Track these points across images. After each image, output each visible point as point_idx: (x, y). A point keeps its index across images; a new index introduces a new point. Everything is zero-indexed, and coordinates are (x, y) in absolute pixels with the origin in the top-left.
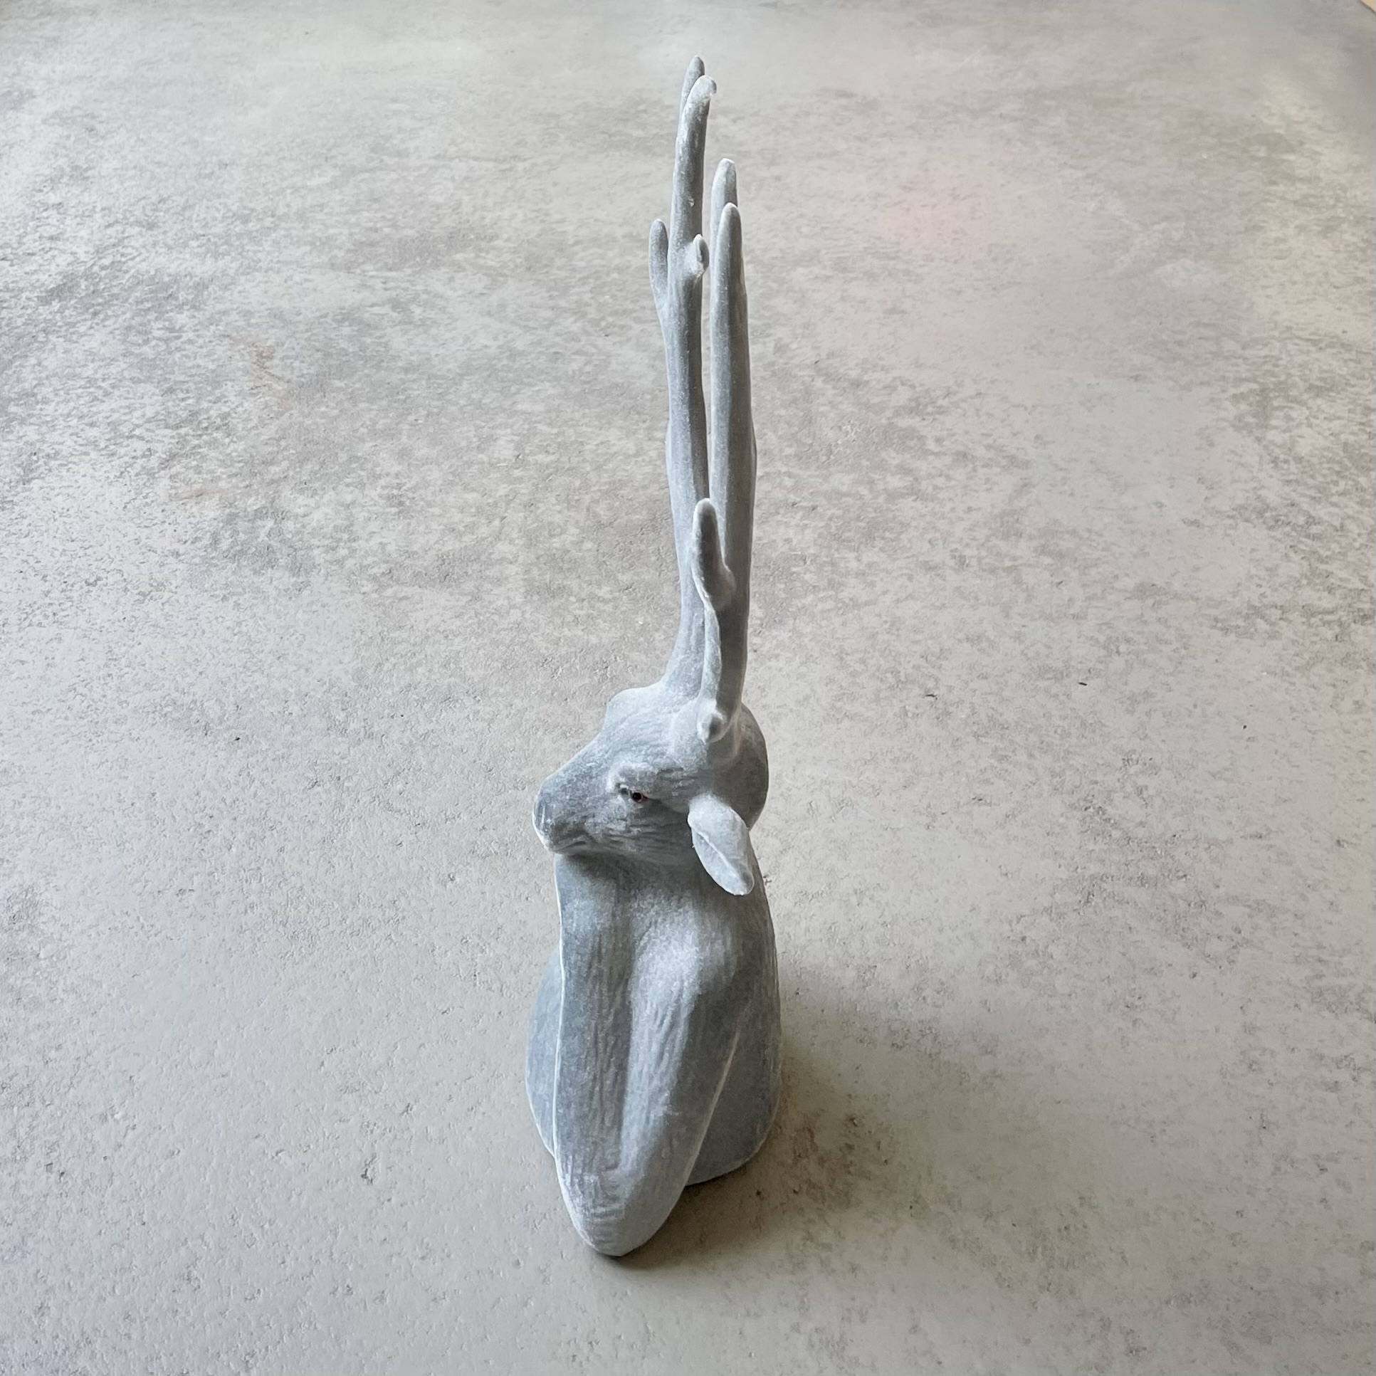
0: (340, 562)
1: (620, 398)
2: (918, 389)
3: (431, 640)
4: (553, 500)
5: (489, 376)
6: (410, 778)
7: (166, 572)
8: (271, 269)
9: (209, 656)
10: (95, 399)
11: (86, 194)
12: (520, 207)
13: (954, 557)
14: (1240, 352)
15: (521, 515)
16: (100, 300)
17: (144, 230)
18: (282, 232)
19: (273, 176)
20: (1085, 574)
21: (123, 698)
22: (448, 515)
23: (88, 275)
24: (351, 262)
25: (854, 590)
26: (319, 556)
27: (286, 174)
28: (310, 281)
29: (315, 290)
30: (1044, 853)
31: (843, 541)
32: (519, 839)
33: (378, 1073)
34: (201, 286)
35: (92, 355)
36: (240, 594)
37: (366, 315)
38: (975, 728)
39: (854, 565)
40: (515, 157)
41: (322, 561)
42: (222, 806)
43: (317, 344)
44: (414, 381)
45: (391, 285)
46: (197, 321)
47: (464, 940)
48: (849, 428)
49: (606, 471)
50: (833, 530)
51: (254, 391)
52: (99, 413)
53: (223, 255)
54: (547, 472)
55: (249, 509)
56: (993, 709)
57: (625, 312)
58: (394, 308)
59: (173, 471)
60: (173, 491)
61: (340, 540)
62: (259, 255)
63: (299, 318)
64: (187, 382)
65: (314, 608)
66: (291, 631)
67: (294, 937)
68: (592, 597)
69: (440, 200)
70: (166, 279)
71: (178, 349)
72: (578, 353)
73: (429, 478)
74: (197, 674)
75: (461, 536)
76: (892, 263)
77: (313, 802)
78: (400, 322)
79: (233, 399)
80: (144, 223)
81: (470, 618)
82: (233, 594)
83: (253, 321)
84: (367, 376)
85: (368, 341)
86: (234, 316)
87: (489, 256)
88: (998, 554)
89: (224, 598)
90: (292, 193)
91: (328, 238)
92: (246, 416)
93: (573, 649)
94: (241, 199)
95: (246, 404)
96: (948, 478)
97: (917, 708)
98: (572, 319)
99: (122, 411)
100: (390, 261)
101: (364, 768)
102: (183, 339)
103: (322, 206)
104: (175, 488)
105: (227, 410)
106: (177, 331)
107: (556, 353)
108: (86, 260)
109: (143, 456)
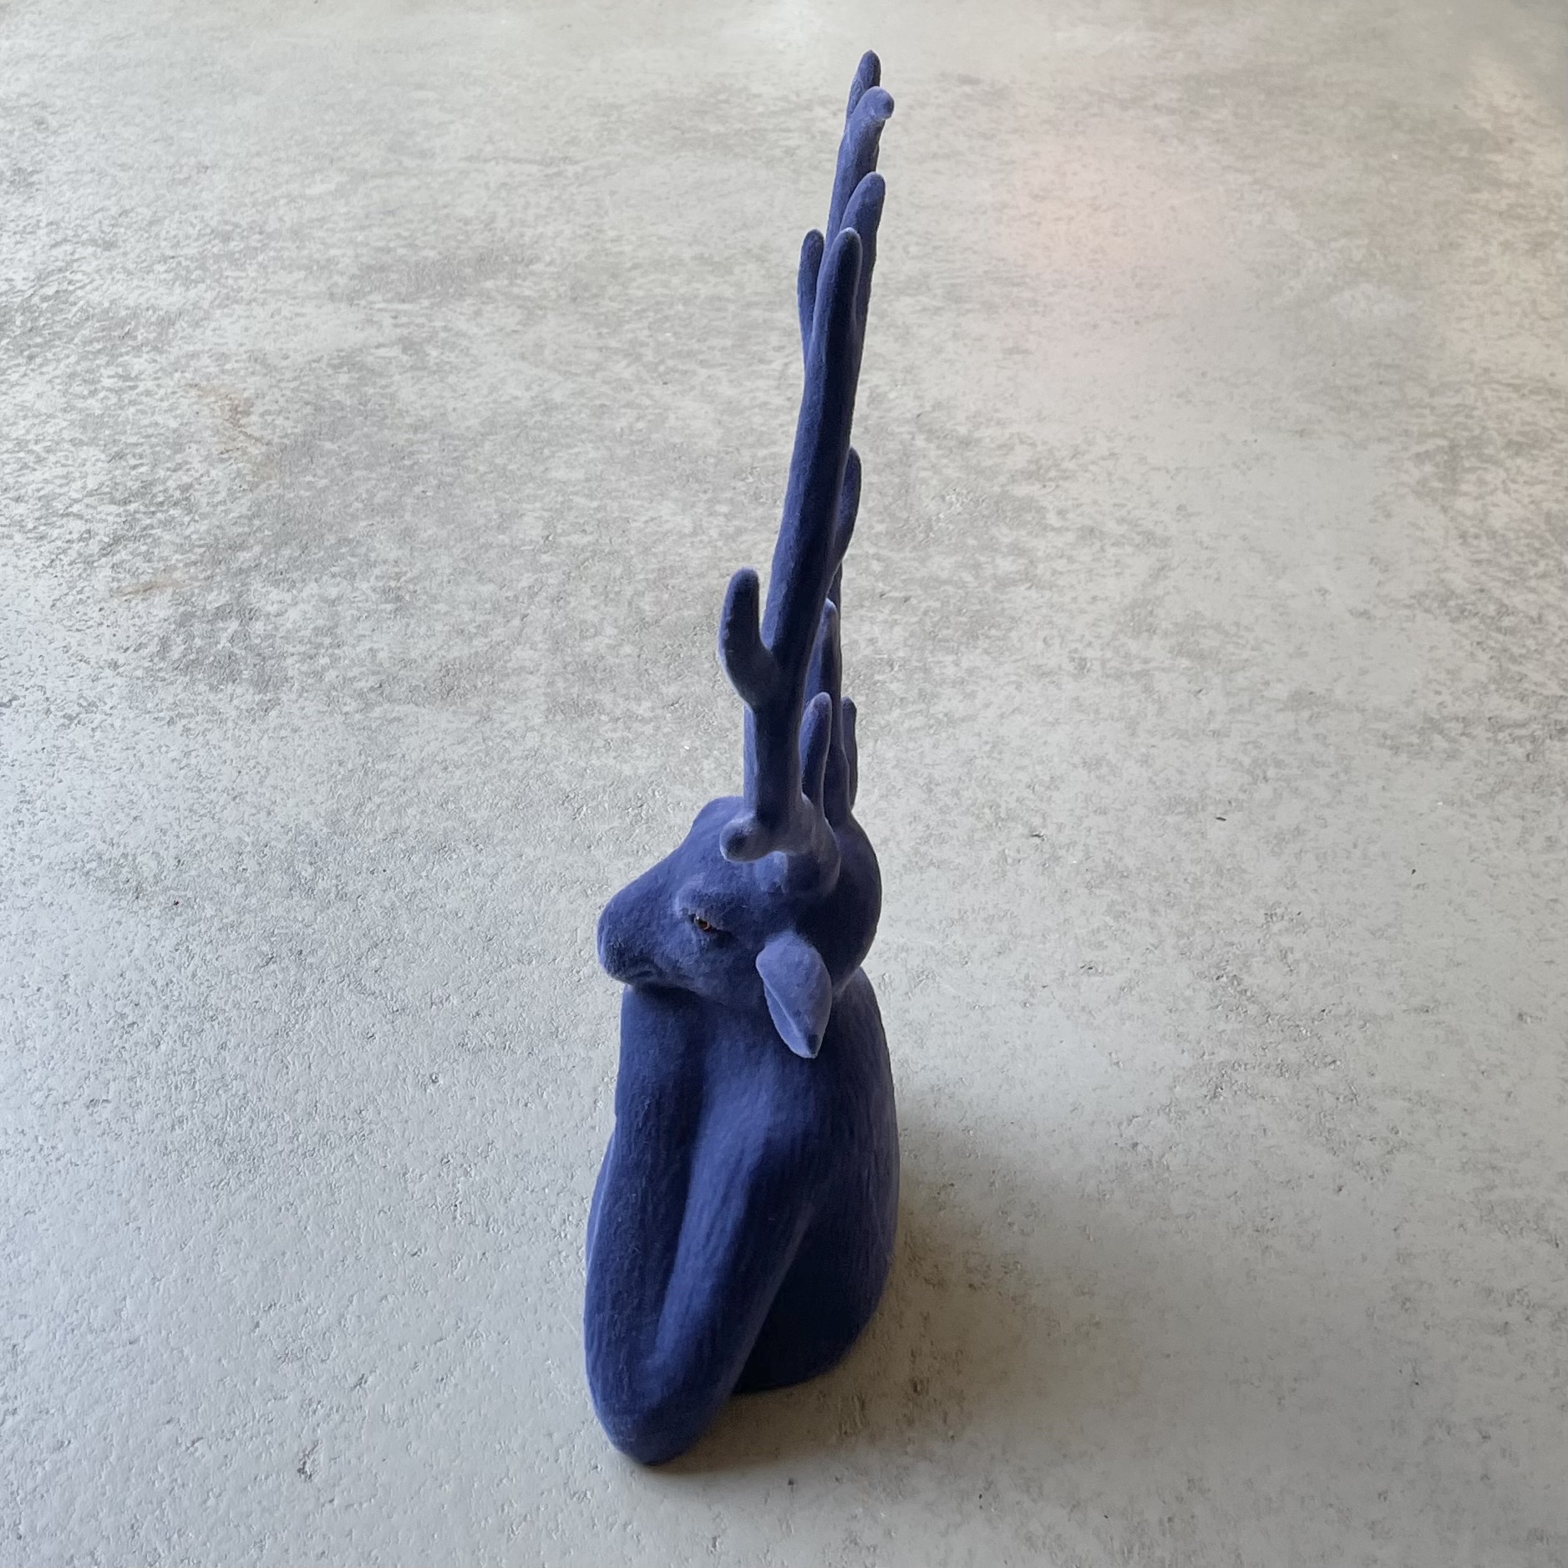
0: (319, 675)
1: (678, 463)
2: (1040, 448)
3: (426, 772)
4: (588, 591)
5: (518, 436)
6: (389, 951)
7: (100, 689)
8: (255, 300)
9: (146, 796)
10: (25, 466)
11: (29, 204)
12: (568, 222)
13: (1073, 660)
14: (1427, 400)
15: (547, 611)
16: (39, 340)
17: (99, 250)
18: (272, 254)
19: (263, 181)
20: (1230, 680)
21: (34, 852)
22: (456, 613)
23: (26, 309)
24: (355, 291)
25: (950, 702)
26: (293, 667)
27: (280, 179)
28: (303, 315)
29: (307, 327)
30: (1165, 1035)
31: (940, 641)
32: (521, 1028)
33: (328, 1334)
34: (166, 322)
35: (24, 410)
36: (191, 716)
37: (370, 359)
38: (1088, 876)
39: (951, 671)
40: (565, 159)
41: (296, 673)
42: (151, 990)
43: (306, 396)
44: (424, 442)
45: (404, 320)
46: (158, 367)
47: (445, 1161)
48: (954, 499)
49: (655, 555)
50: (928, 627)
51: (224, 457)
52: (29, 484)
53: (196, 282)
54: (581, 557)
55: (208, 607)
56: (1111, 851)
57: (690, 354)
58: (405, 350)
59: (117, 558)
60: (115, 585)
61: (320, 645)
62: (241, 282)
63: (285, 363)
64: (142, 444)
65: (283, 733)
66: (252, 763)
67: (232, 1160)
68: (631, 716)
69: (469, 213)
70: (123, 313)
71: (132, 403)
72: (628, 405)
73: (434, 566)
74: (131, 820)
75: (471, 639)
76: (1015, 290)
77: (267, 984)
78: (412, 367)
79: (197, 466)
80: (100, 242)
81: (477, 743)
82: (181, 716)
83: (228, 367)
84: (367, 436)
85: (371, 391)
86: (205, 360)
87: (526, 284)
88: (1127, 655)
89: (171, 722)
90: (288, 204)
91: (328, 260)
92: (212, 487)
93: (601, 783)
94: (222, 212)
95: (213, 473)
96: (1071, 560)
97: (1018, 851)
98: (624, 363)
99: (58, 482)
100: (403, 290)
101: (332, 939)
102: (141, 388)
103: (322, 220)
104: (119, 580)
105: (186, 479)
106: (132, 379)
107: (603, 406)
108: (24, 288)
109: (81, 539)
